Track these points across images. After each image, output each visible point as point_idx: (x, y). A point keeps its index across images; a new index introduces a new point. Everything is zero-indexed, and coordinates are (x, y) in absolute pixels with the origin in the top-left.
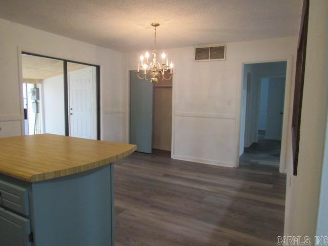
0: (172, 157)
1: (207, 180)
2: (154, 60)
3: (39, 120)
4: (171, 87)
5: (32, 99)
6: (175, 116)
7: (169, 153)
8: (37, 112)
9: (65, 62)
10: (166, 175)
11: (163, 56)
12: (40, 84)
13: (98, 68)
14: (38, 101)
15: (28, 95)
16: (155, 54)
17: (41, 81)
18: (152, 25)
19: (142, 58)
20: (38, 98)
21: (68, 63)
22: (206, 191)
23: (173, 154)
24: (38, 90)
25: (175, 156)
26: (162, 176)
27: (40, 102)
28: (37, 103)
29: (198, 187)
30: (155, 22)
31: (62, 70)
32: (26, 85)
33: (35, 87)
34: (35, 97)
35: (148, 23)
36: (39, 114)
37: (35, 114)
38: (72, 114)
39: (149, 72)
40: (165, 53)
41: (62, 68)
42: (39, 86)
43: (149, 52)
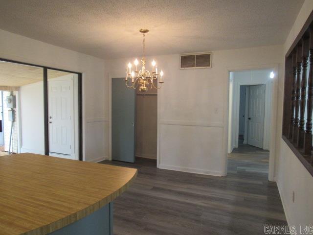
0: (158, 167)
1: (199, 193)
2: (144, 67)
3: (16, 129)
4: (156, 95)
5: (8, 107)
6: (160, 124)
7: (154, 162)
8: (14, 120)
9: (46, 69)
10: (155, 189)
11: (154, 63)
12: (17, 92)
13: (80, 75)
14: (14, 109)
15: (4, 102)
16: (144, 62)
17: (18, 88)
18: (141, 31)
19: (129, 65)
20: (15, 106)
21: (48, 70)
22: (201, 206)
23: (160, 163)
24: (14, 97)
25: (161, 165)
26: (152, 189)
27: (17, 110)
28: (13, 111)
29: (191, 202)
30: (144, 28)
31: (42, 78)
32: (2, 93)
33: (12, 95)
34: (11, 105)
35: (137, 29)
36: (15, 123)
37: (11, 122)
38: (51, 122)
39: (137, 80)
40: (155, 61)
41: (42, 75)
42: (16, 93)
43: (138, 59)
